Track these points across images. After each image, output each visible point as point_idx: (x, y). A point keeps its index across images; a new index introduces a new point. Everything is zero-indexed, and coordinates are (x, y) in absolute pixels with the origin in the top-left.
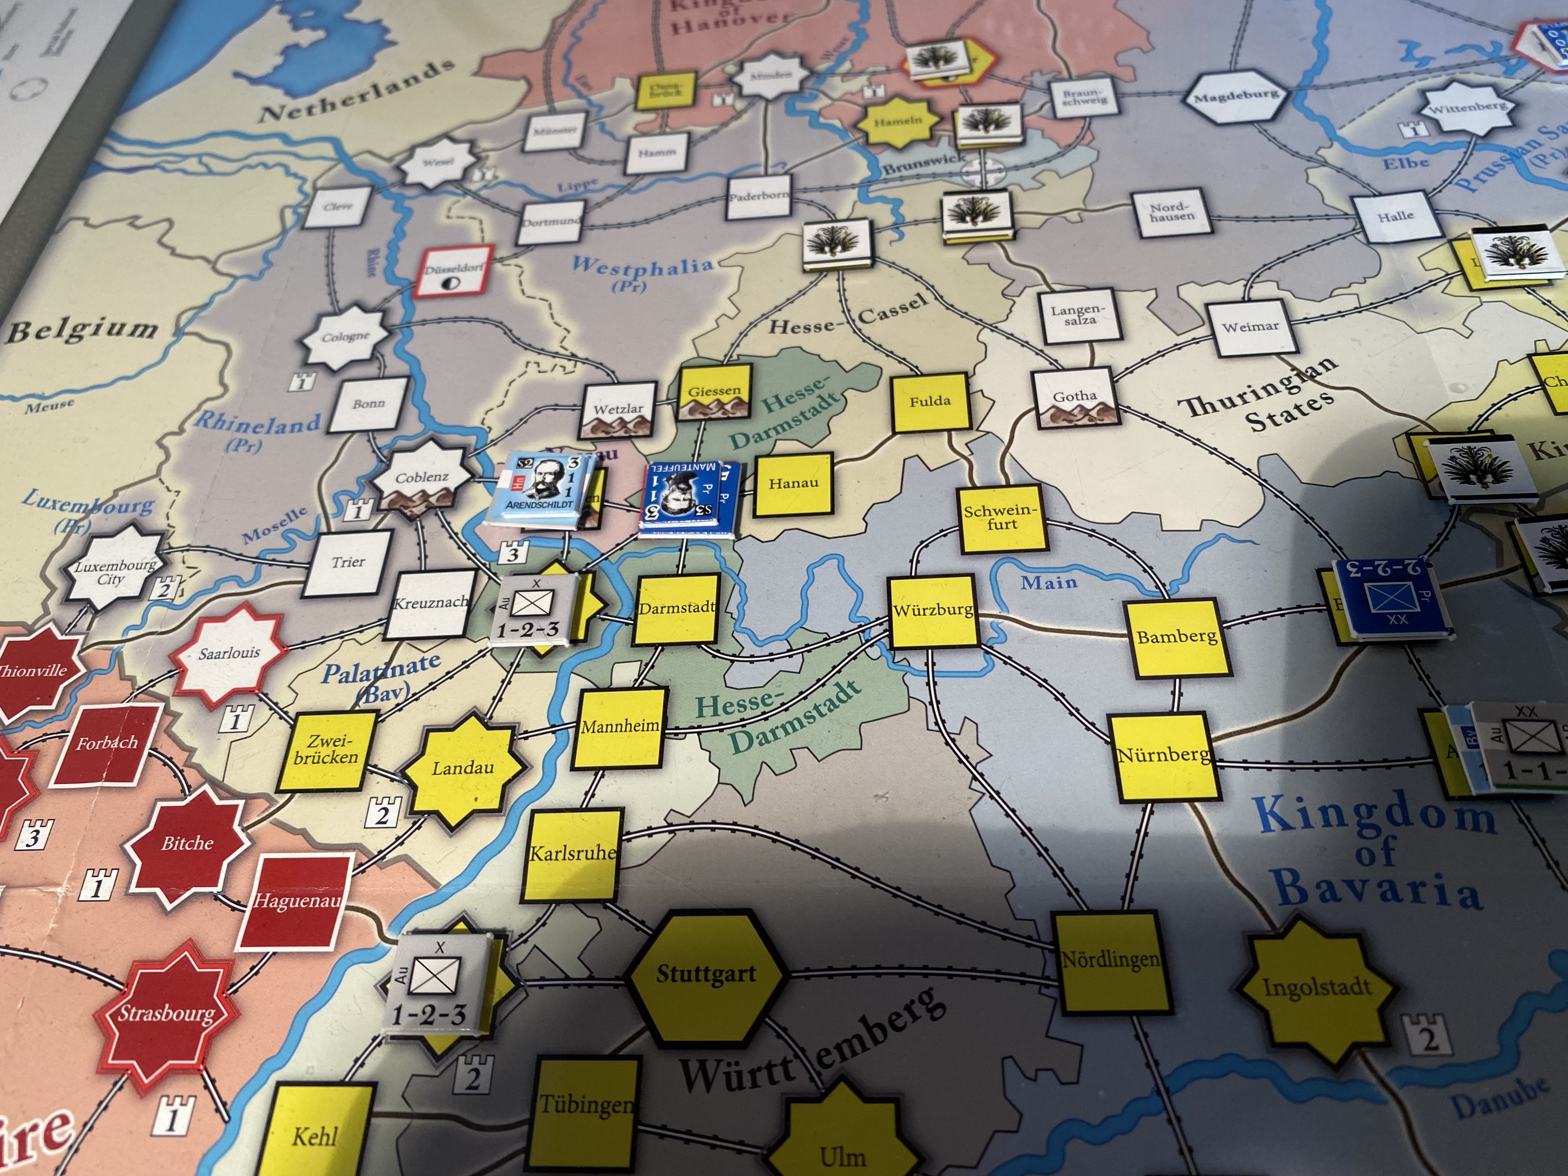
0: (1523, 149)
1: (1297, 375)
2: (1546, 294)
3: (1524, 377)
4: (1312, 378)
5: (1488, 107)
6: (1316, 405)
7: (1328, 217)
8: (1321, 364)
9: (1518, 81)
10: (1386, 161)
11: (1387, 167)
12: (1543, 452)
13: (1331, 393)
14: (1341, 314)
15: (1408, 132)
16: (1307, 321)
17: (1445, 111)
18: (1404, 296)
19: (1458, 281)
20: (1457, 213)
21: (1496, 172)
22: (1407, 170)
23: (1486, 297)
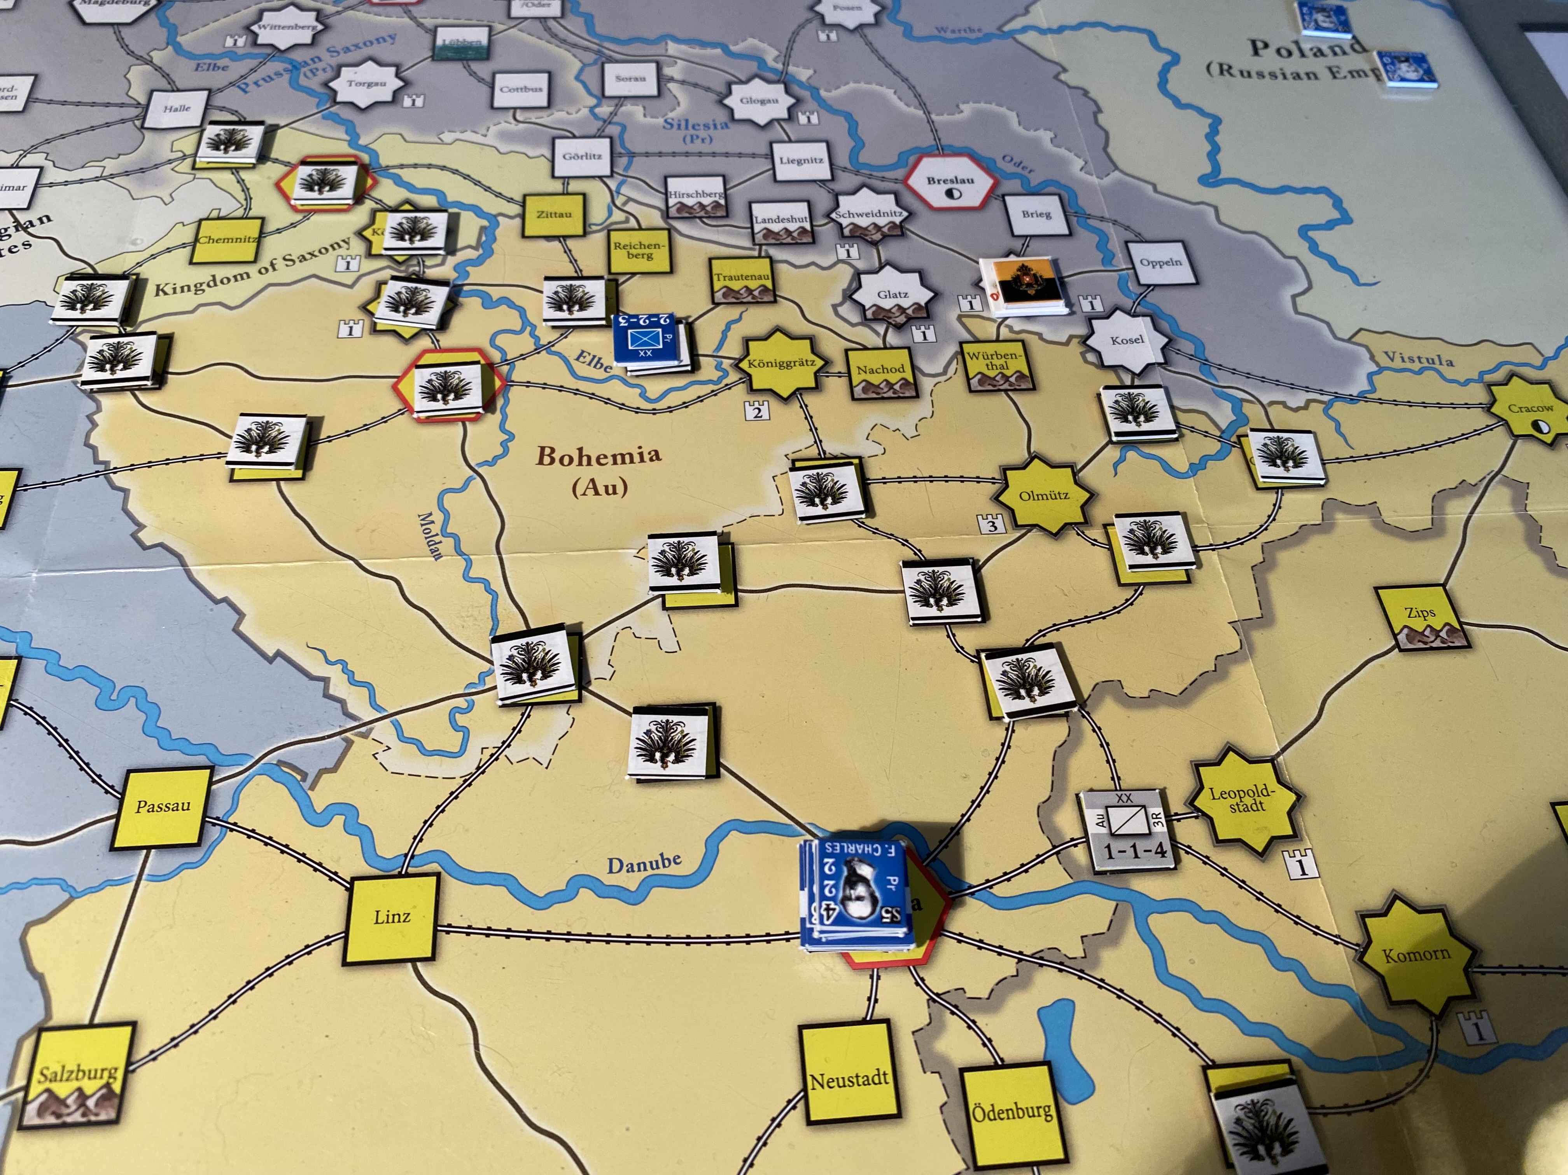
0: (305, 62)
1: (15, 226)
2: (244, 175)
3: (188, 235)
4: (25, 230)
5: (303, 28)
6: (14, 250)
7: (122, 105)
8: (40, 219)
9: (340, 9)
10: (198, 65)
11: (197, 69)
12: (163, 290)
13: (32, 240)
14: (81, 181)
15: (229, 42)
16: (51, 185)
17: (268, 29)
18: (142, 170)
19: (189, 161)
20: (222, 109)
21: (272, 79)
22: (211, 72)
23: (199, 174)
